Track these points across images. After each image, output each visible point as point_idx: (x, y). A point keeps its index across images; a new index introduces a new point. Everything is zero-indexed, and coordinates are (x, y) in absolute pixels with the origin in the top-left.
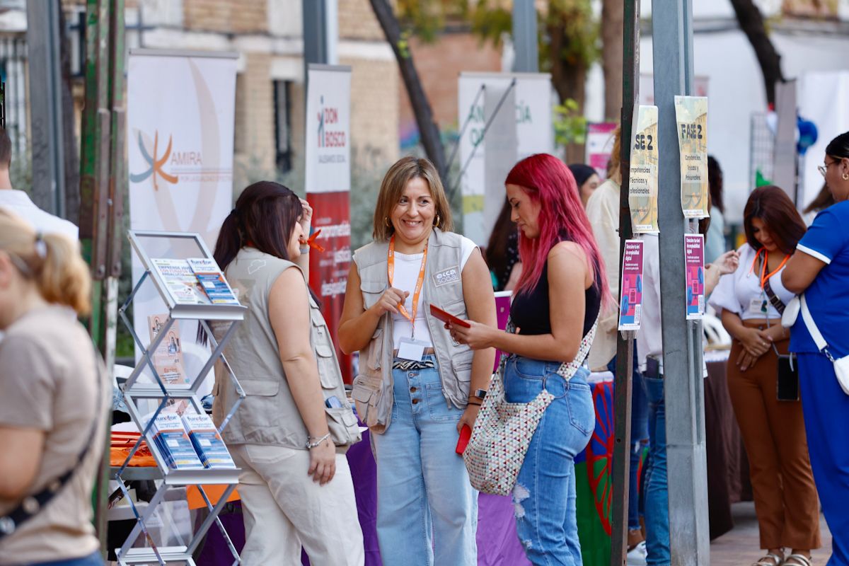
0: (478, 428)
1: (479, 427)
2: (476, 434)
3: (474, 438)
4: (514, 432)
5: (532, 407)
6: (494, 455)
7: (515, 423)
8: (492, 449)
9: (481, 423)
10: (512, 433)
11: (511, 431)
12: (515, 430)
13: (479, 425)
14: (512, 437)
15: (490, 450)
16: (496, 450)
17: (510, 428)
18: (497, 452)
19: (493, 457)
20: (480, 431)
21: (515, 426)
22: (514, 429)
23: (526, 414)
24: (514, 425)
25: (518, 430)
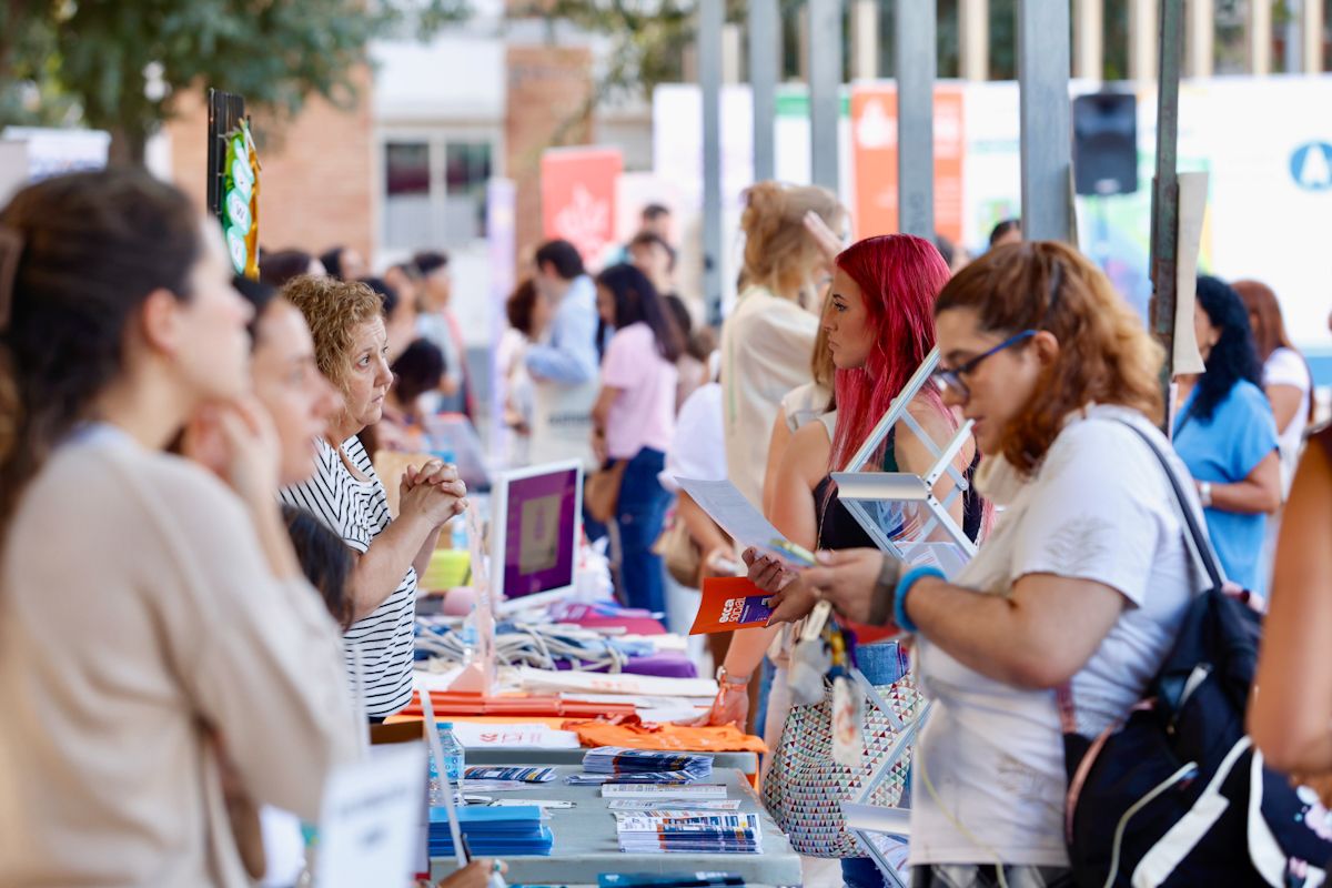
0: (790, 746)
1: (793, 743)
2: (790, 757)
3: (788, 765)
4: (881, 739)
5: (906, 690)
6: (852, 785)
7: (880, 722)
8: (847, 775)
9: (794, 736)
10: (877, 741)
11: (874, 739)
12: (883, 735)
13: (791, 740)
14: (878, 748)
15: (842, 778)
16: (854, 777)
17: (873, 732)
18: (857, 778)
19: (850, 789)
20: (795, 752)
21: (881, 728)
22: (880, 733)
23: (897, 704)
24: (878, 726)
25: (887, 733)
